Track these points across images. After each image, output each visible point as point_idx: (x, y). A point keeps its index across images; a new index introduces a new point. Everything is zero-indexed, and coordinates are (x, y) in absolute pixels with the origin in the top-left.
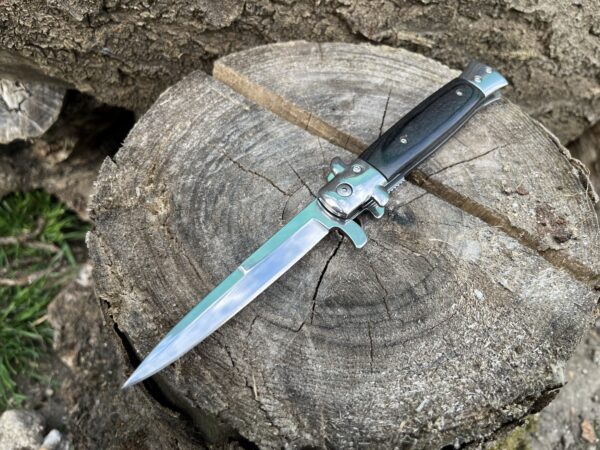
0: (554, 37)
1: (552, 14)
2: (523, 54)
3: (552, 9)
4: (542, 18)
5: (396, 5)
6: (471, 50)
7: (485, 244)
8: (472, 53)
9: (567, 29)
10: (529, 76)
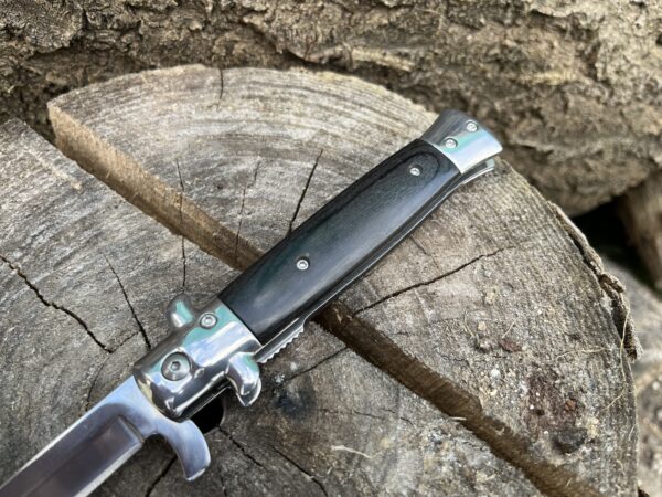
0: (602, 51)
1: (598, 18)
2: (554, 77)
3: (599, 11)
4: (583, 23)
5: (345, 10)
6: (474, 73)
7: (430, 456)
8: (475, 77)
9: (623, 39)
10: (566, 108)
